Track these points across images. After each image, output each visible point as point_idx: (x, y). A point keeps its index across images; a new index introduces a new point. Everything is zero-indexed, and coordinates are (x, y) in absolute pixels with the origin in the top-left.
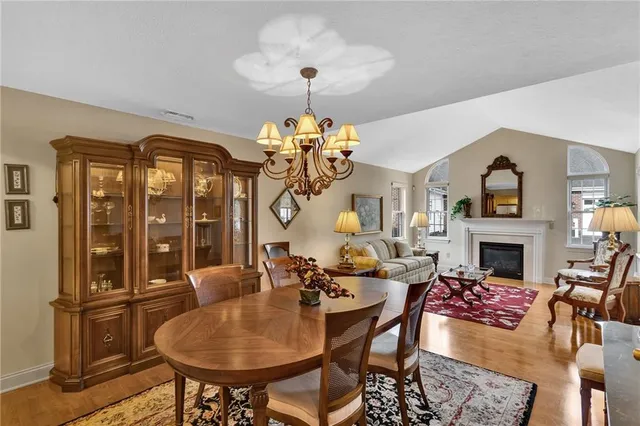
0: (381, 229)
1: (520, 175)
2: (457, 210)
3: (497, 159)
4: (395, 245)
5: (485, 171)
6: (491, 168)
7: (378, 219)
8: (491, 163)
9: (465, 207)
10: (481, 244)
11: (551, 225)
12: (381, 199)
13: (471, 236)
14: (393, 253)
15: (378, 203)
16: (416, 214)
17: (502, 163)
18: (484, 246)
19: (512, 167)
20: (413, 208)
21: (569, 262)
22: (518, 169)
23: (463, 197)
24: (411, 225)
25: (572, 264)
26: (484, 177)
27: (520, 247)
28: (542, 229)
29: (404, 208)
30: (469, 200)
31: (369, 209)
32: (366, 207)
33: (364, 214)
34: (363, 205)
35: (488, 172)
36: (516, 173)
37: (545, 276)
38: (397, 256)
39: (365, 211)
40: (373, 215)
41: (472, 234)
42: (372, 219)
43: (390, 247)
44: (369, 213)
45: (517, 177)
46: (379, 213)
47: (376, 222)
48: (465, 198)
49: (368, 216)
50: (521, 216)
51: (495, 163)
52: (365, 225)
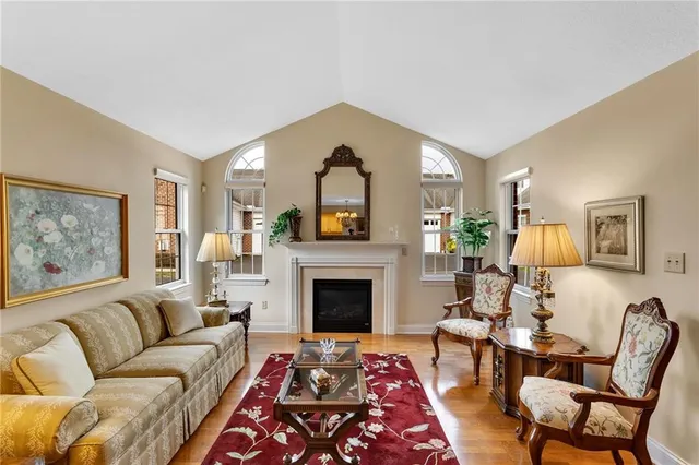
0: (124, 272)
1: (367, 176)
2: (279, 229)
3: (337, 150)
4: (160, 308)
5: (321, 168)
6: (330, 163)
7: (113, 250)
8: (329, 155)
9: (291, 225)
10: (316, 282)
11: (404, 251)
12: (123, 202)
13: (300, 270)
14: (154, 332)
15: (112, 216)
16: (209, 238)
17: (344, 157)
18: (319, 285)
19: (356, 162)
20: (203, 224)
21: (445, 307)
22: (365, 168)
23: (288, 207)
24: (201, 258)
25: (449, 310)
26: (319, 176)
27: (367, 285)
28: (393, 256)
29: (185, 225)
30: (297, 211)
31: (75, 223)
32: (66, 219)
33: (54, 238)
34: (49, 213)
35: (325, 168)
36: (362, 173)
37: (399, 324)
38: (166, 335)
39: (63, 230)
40: (95, 242)
41: (302, 268)
42: (91, 251)
43: (145, 317)
44: (75, 236)
45: (363, 179)
46: (117, 234)
47: (104, 258)
48: (293, 208)
49: (72, 243)
50: (368, 239)
51: (334, 154)
52: (58, 270)
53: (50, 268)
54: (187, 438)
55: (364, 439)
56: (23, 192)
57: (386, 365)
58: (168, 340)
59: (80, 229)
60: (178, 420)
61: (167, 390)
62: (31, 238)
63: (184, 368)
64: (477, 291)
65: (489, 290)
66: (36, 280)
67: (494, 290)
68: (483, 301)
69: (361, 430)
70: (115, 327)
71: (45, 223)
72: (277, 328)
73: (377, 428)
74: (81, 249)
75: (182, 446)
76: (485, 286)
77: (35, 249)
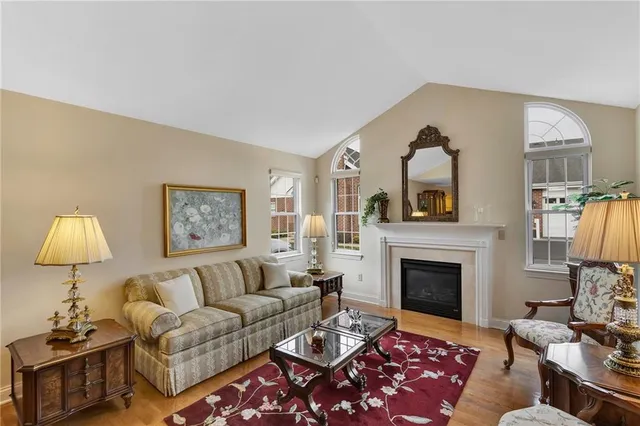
0: (244, 242)
1: (455, 155)
2: (370, 211)
3: (422, 132)
4: (261, 268)
5: (406, 151)
6: (415, 146)
7: (235, 226)
8: (414, 138)
9: (380, 205)
10: (404, 261)
11: (501, 234)
12: (242, 194)
13: (389, 250)
14: (254, 284)
15: (236, 204)
17: (430, 137)
18: (407, 265)
19: (443, 142)
21: (528, 304)
22: (453, 146)
23: (376, 191)
25: (533, 309)
26: (405, 160)
27: (456, 269)
28: (487, 241)
29: (300, 209)
30: (384, 194)
31: (209, 209)
32: (203, 207)
33: (196, 218)
34: (193, 204)
35: (411, 152)
36: (449, 151)
37: (493, 316)
38: (262, 287)
39: (202, 214)
40: (223, 221)
41: (390, 247)
42: (220, 227)
43: (249, 273)
44: (209, 218)
45: (450, 158)
46: (238, 216)
47: (229, 231)
48: (380, 192)
49: (207, 222)
50: (457, 220)
51: (419, 137)
52: (199, 238)
53: (193, 237)
54: (246, 358)
55: (356, 407)
56: (178, 193)
57: (444, 353)
58: (261, 292)
59: (212, 213)
60: (237, 344)
61: (225, 320)
62: (182, 219)
63: (246, 310)
64: (581, 291)
65: (594, 291)
66: (185, 243)
67: (601, 291)
68: (585, 304)
69: (361, 398)
70: (225, 277)
71: (191, 211)
72: (368, 299)
73: (376, 402)
74: (214, 226)
75: (240, 363)
76: (590, 285)
77: (185, 225)
